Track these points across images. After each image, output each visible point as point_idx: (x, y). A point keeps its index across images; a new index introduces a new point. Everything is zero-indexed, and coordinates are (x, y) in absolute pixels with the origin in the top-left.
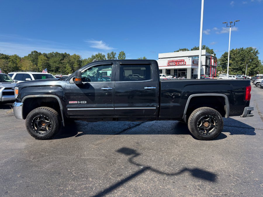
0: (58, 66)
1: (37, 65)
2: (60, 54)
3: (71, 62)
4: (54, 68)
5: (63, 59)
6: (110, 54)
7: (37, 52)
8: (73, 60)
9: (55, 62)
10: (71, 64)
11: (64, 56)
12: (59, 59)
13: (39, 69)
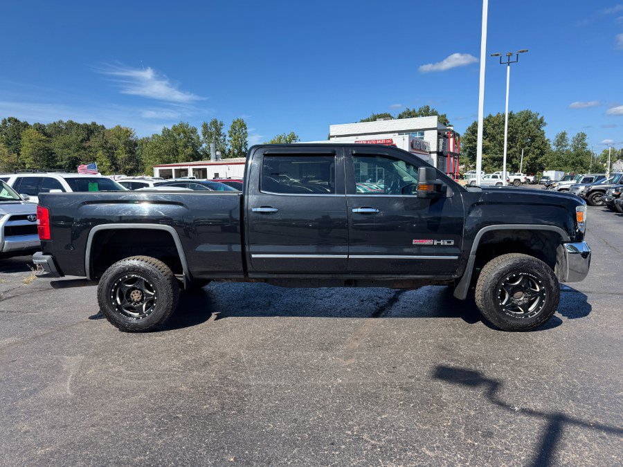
0: (76, 155)
1: (19, 154)
2: (78, 125)
3: (109, 145)
4: (65, 162)
5: (88, 139)
6: (209, 125)
7: (16, 120)
8: (113, 140)
9: (68, 147)
10: (108, 152)
11: (91, 130)
12: (77, 139)
13: (24, 164)
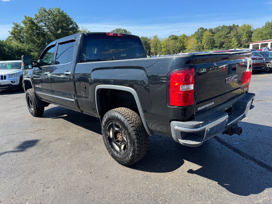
0: (223, 40)
1: (201, 42)
2: (226, 26)
3: (238, 34)
4: (218, 44)
5: (230, 33)
7: (203, 28)
8: (241, 32)
9: (220, 37)
10: (237, 38)
11: (231, 28)
12: (225, 33)
13: (203, 46)
